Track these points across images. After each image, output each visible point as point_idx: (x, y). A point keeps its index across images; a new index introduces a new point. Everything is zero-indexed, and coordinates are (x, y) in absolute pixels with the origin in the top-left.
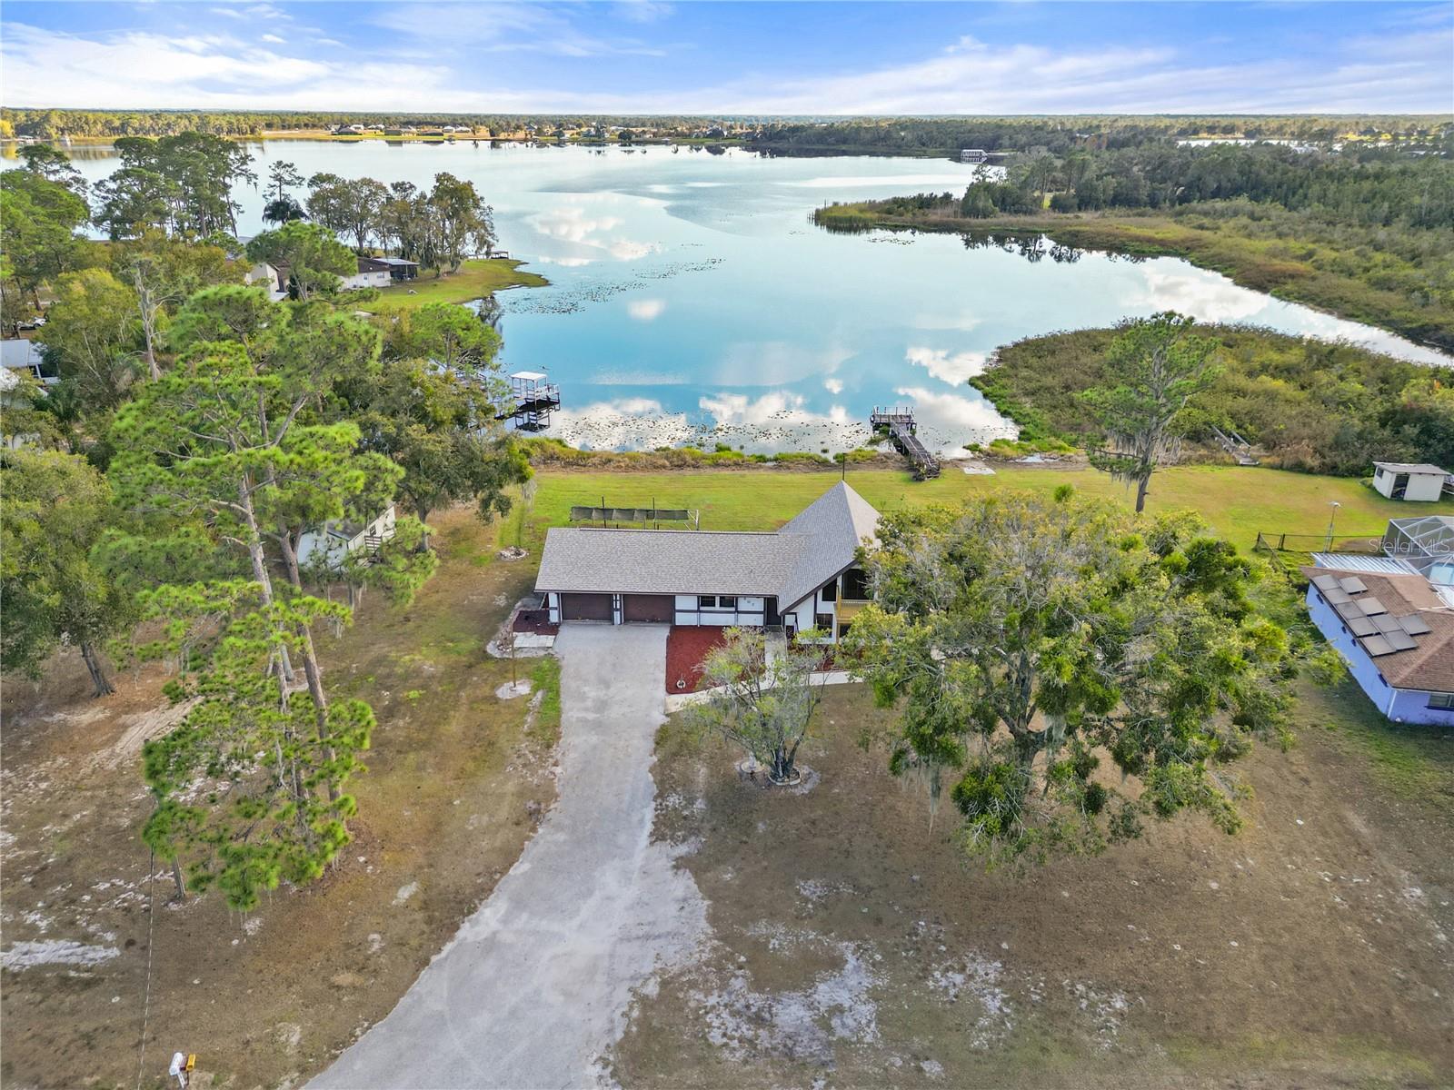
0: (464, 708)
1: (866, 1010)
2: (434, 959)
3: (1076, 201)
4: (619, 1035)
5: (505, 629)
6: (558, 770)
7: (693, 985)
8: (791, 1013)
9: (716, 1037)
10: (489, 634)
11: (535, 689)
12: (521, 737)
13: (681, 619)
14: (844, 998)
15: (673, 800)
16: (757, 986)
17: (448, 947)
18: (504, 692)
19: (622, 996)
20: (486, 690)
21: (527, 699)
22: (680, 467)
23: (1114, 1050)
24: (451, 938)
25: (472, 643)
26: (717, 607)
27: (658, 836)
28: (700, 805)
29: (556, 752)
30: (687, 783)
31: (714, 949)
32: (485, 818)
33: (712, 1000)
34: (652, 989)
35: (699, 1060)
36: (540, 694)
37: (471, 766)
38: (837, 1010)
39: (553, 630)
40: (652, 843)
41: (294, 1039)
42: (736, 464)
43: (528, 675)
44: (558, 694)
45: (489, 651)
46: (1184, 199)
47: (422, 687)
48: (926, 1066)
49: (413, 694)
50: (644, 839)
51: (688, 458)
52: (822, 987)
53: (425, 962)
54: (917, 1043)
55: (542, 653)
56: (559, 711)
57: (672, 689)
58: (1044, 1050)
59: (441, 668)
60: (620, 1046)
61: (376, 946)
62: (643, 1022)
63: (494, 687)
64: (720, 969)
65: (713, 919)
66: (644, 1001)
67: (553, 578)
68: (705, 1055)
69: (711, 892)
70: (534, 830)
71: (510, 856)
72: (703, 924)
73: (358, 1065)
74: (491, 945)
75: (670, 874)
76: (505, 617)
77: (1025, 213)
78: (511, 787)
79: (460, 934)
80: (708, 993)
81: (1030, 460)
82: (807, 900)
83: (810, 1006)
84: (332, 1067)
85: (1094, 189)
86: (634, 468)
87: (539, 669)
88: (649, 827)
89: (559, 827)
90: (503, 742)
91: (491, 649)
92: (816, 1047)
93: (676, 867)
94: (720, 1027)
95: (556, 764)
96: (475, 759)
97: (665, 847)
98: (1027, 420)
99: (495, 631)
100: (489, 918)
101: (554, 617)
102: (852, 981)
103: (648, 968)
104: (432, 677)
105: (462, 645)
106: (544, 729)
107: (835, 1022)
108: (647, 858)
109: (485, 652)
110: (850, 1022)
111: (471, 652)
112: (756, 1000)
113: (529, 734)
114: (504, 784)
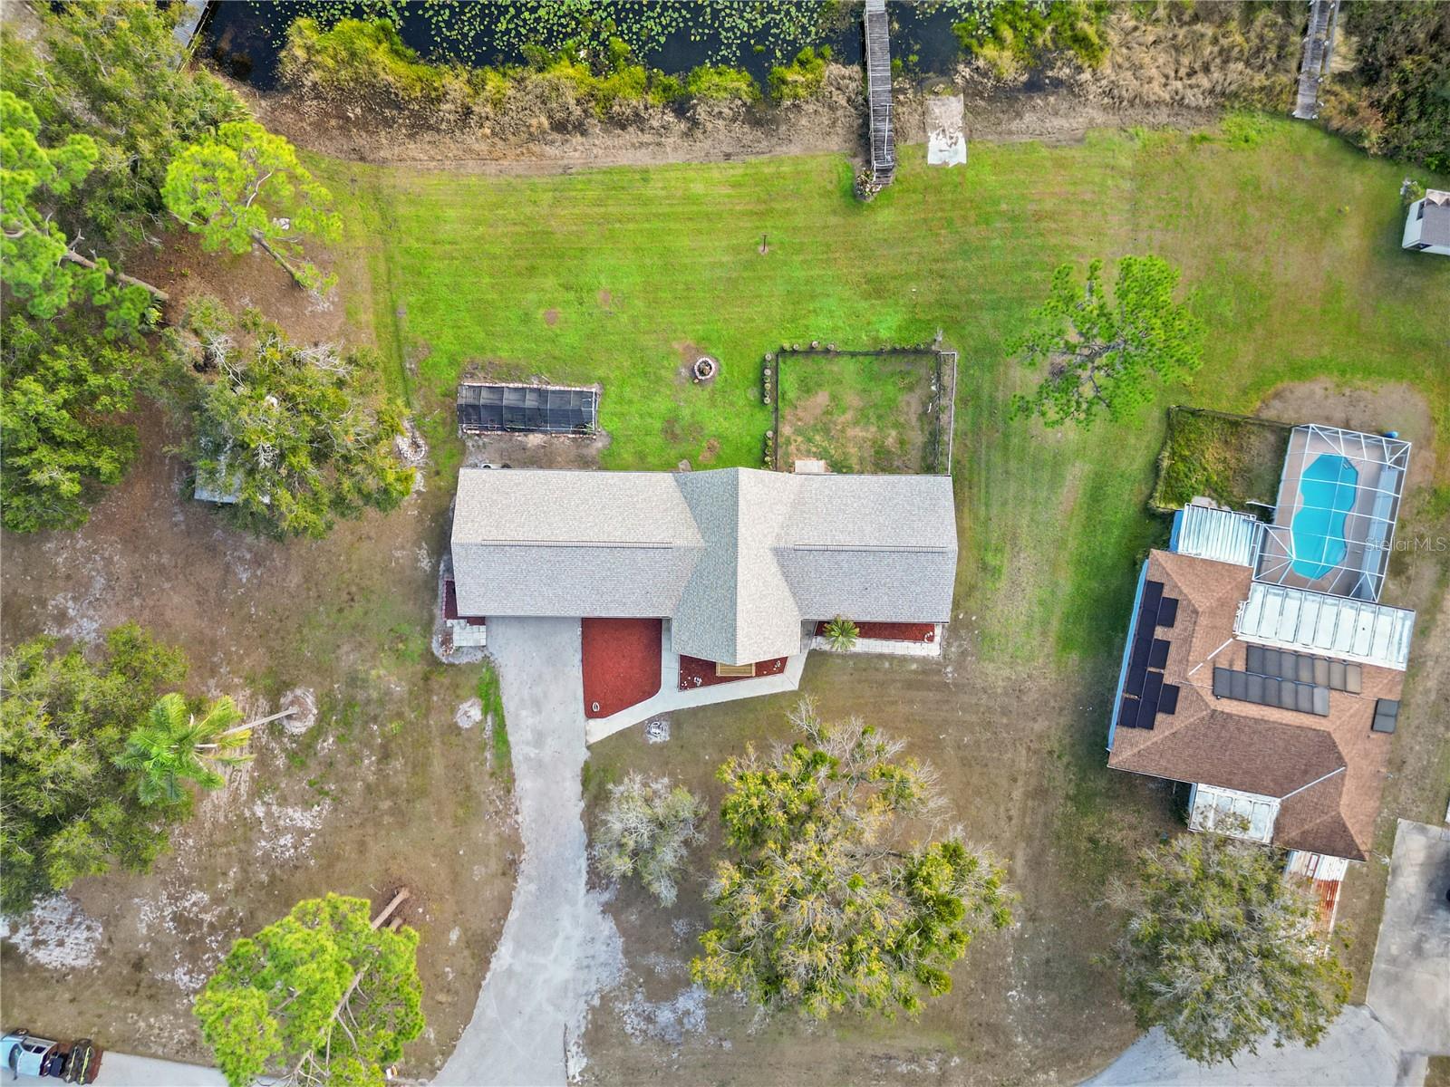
0: (437, 742)
1: (701, 1013)
2: (483, 983)
4: (583, 1030)
5: (439, 612)
6: (520, 818)
7: (616, 998)
8: (665, 1015)
9: (629, 1029)
10: (429, 624)
11: (485, 712)
12: (487, 778)
14: (691, 1005)
15: (596, 851)
16: (649, 999)
17: (488, 975)
18: (462, 718)
19: (583, 1006)
20: (448, 716)
21: (481, 727)
23: (813, 1033)
24: (488, 969)
25: (418, 642)
27: (591, 886)
29: (515, 799)
31: (627, 974)
32: (483, 869)
33: (627, 1007)
34: (596, 1002)
35: (621, 1044)
36: (489, 719)
37: (461, 813)
38: (687, 1013)
40: (588, 891)
43: (476, 691)
44: (503, 721)
45: (435, 652)
47: (400, 716)
48: (724, 1044)
49: (395, 726)
50: (582, 888)
52: (681, 999)
53: (480, 986)
54: (722, 1032)
56: (508, 743)
57: (589, 710)
59: (405, 686)
60: (584, 1035)
61: (451, 976)
62: (594, 1022)
63: (453, 710)
64: (630, 987)
65: (626, 953)
66: (593, 1009)
67: (471, 604)
68: (623, 1040)
69: (624, 931)
70: (515, 879)
71: (505, 904)
72: (621, 956)
73: (467, 1050)
74: (510, 973)
75: (600, 917)
76: (435, 594)
78: (492, 836)
79: (493, 966)
80: (624, 1004)
82: (677, 936)
83: (674, 1011)
84: (455, 1051)
87: (482, 680)
88: (585, 876)
89: (530, 880)
90: (476, 786)
91: (436, 647)
92: (675, 1036)
93: (603, 912)
94: (632, 1023)
95: (517, 813)
96: (461, 805)
97: (595, 894)
99: (432, 618)
100: (504, 956)
102: (696, 996)
103: (593, 987)
104: (402, 700)
106: (502, 769)
107: (685, 1021)
108: (586, 904)
109: (433, 654)
110: (693, 1021)
111: (422, 656)
112: (648, 1007)
113: (492, 774)
114: (487, 834)
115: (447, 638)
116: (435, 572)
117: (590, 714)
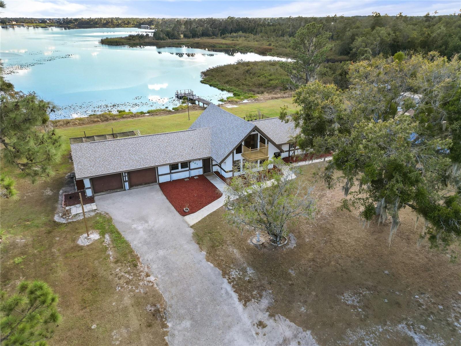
0: (61, 259)
3: (191, 35)
5: (61, 206)
6: (152, 278)
10: (53, 210)
11: (102, 234)
12: (112, 265)
13: (162, 179)
15: (234, 273)
18: (82, 241)
20: (68, 245)
21: (101, 241)
22: (106, 120)
25: (43, 219)
26: (180, 169)
27: (245, 300)
28: (250, 271)
29: (142, 267)
30: (234, 261)
32: (124, 331)
36: (107, 236)
37: (88, 296)
39: (91, 200)
40: (245, 305)
43: (93, 228)
44: (119, 233)
45: (57, 220)
47: (22, 254)
49: (18, 260)
50: (239, 306)
51: (109, 117)
55: (93, 214)
56: (126, 242)
59: (29, 239)
63: (74, 240)
67: (85, 170)
69: (303, 324)
70: (164, 326)
76: (57, 201)
77: (177, 39)
78: (127, 301)
81: (244, 102)
85: (196, 31)
86: (84, 123)
87: (97, 222)
88: (235, 296)
89: (181, 318)
90: (102, 272)
91: (57, 218)
95: (148, 275)
96: (89, 290)
97: (253, 305)
101: (89, 193)
104: (26, 245)
105: (36, 222)
106: (125, 255)
108: (250, 317)
109: (55, 222)
111: (45, 224)
114: (121, 301)
115: (66, 214)
116: (57, 195)
117: (184, 214)
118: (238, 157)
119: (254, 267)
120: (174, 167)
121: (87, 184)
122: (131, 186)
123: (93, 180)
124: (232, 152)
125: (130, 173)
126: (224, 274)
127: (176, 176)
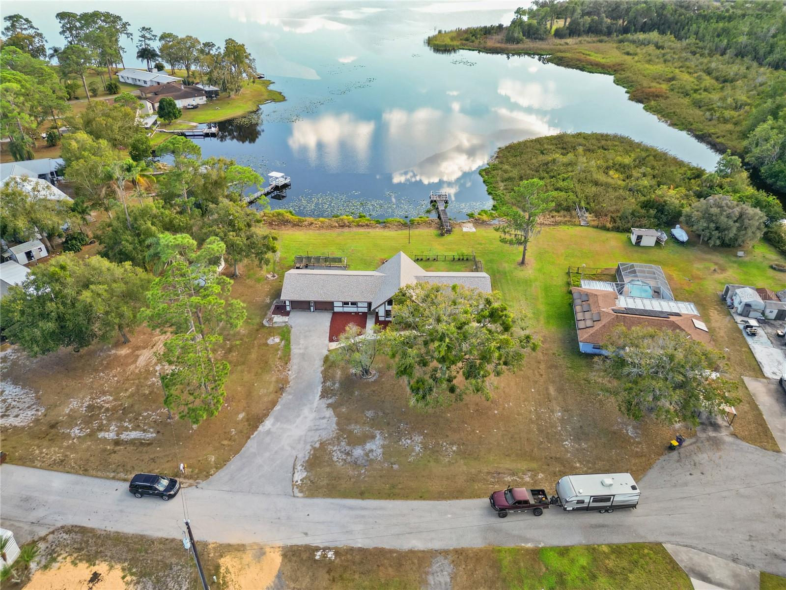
0: (256, 348)
1: (380, 451)
2: (252, 436)
3: (568, 31)
4: (307, 458)
5: (270, 313)
6: (290, 373)
7: (329, 444)
8: (358, 452)
9: (335, 459)
10: (264, 316)
11: (282, 340)
12: (277, 360)
13: (336, 310)
14: (374, 447)
15: (328, 384)
16: (349, 444)
17: (256, 433)
18: (270, 341)
19: (309, 447)
20: (263, 341)
21: (278, 344)
22: (342, 226)
23: (449, 461)
24: (256, 430)
25: (257, 320)
26: (350, 305)
27: (322, 396)
28: (337, 385)
29: (289, 366)
30: (333, 378)
31: (337, 433)
32: (265, 391)
33: (335, 448)
34: (317, 445)
35: (329, 465)
36: (283, 342)
37: (260, 371)
38: (372, 451)
39: (287, 314)
40: (320, 399)
41: (213, 460)
42: (367, 225)
43: (279, 334)
44: (290, 343)
46: (626, 30)
47: (241, 339)
48: (394, 466)
49: (238, 342)
50: (318, 397)
51: (346, 222)
52: (368, 444)
53: (249, 438)
54: (393, 460)
55: (284, 324)
56: (290, 349)
57: (331, 340)
58: (429, 461)
59: (247, 331)
60: (307, 461)
61: (233, 433)
62: (314, 455)
63: (267, 339)
64: (338, 439)
65: (338, 424)
66: (315, 449)
67: (287, 295)
68: (331, 463)
69: (338, 415)
70: (282, 394)
71: (274, 403)
72: (334, 425)
73: (232, 467)
74: (269, 432)
75: (325, 409)
76: (269, 308)
77: (540, 39)
78: (274, 379)
79: (259, 429)
80: (334, 446)
81: (493, 222)
82: (368, 417)
83: (364, 450)
84: (225, 467)
85: (578, 24)
86: (322, 227)
87: (283, 331)
88: (320, 393)
89: (290, 394)
90: (270, 362)
91: (265, 322)
92: (364, 461)
93: (327, 407)
94: (337, 456)
95: (289, 370)
96: (261, 368)
97: (324, 400)
98: (498, 198)
99: (266, 314)
100: (268, 424)
101: (288, 308)
102: (377, 443)
103: (316, 439)
104: (244, 335)
105: (254, 321)
106: (285, 356)
107: (370, 454)
108: (318, 404)
109: (263, 324)
110: (375, 454)
111: (258, 324)
112: (348, 448)
113: (279, 359)
114: (271, 378)
115: (271, 319)
116: (271, 303)
118: (388, 308)
119: (341, 384)
120: (346, 303)
121: (287, 303)
122: (316, 309)
123: (292, 302)
124: (384, 303)
125: (315, 302)
126: (324, 382)
127: (346, 309)
